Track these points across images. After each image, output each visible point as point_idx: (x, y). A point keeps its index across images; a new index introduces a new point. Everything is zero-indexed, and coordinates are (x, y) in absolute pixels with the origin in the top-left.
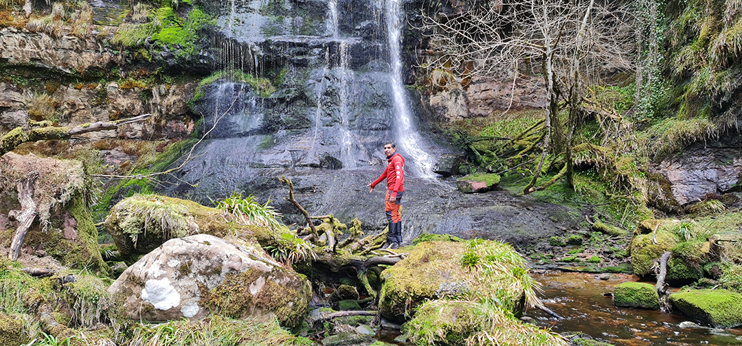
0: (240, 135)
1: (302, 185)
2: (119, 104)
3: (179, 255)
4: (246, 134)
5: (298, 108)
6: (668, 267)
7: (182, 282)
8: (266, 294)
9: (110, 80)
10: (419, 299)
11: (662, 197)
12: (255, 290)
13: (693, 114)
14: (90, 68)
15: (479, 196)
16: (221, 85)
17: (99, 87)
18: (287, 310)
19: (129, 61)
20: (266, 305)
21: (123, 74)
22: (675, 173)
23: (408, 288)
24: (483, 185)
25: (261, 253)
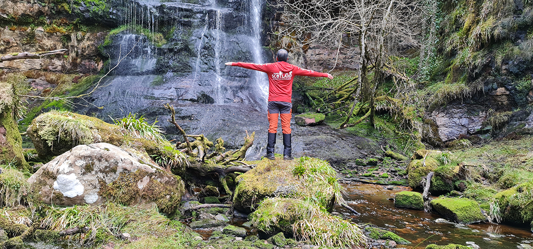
0: (138, 74)
1: (183, 114)
2: (44, 44)
3: (85, 157)
4: (142, 74)
5: (183, 57)
6: (431, 182)
7: (86, 177)
8: (149, 189)
9: (38, 25)
10: (261, 197)
11: (431, 135)
12: (141, 186)
13: (455, 80)
14: (23, 15)
15: (309, 128)
16: (126, 36)
17: (29, 30)
18: (166, 201)
19: (54, 12)
20: (150, 196)
21: (48, 22)
22: (441, 119)
23: (255, 189)
24: (313, 121)
25: (148, 159)
